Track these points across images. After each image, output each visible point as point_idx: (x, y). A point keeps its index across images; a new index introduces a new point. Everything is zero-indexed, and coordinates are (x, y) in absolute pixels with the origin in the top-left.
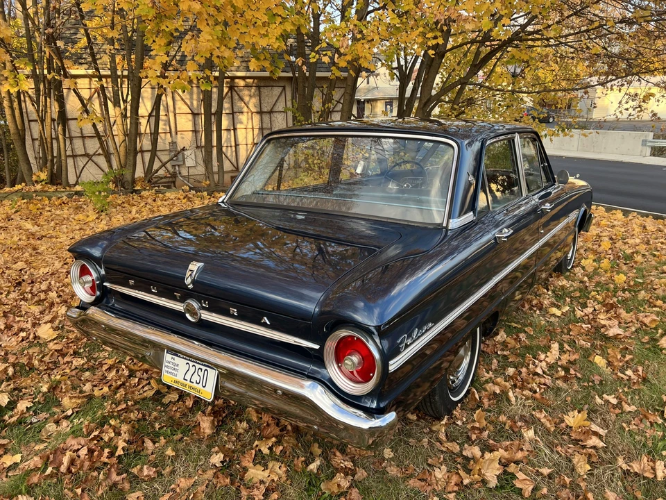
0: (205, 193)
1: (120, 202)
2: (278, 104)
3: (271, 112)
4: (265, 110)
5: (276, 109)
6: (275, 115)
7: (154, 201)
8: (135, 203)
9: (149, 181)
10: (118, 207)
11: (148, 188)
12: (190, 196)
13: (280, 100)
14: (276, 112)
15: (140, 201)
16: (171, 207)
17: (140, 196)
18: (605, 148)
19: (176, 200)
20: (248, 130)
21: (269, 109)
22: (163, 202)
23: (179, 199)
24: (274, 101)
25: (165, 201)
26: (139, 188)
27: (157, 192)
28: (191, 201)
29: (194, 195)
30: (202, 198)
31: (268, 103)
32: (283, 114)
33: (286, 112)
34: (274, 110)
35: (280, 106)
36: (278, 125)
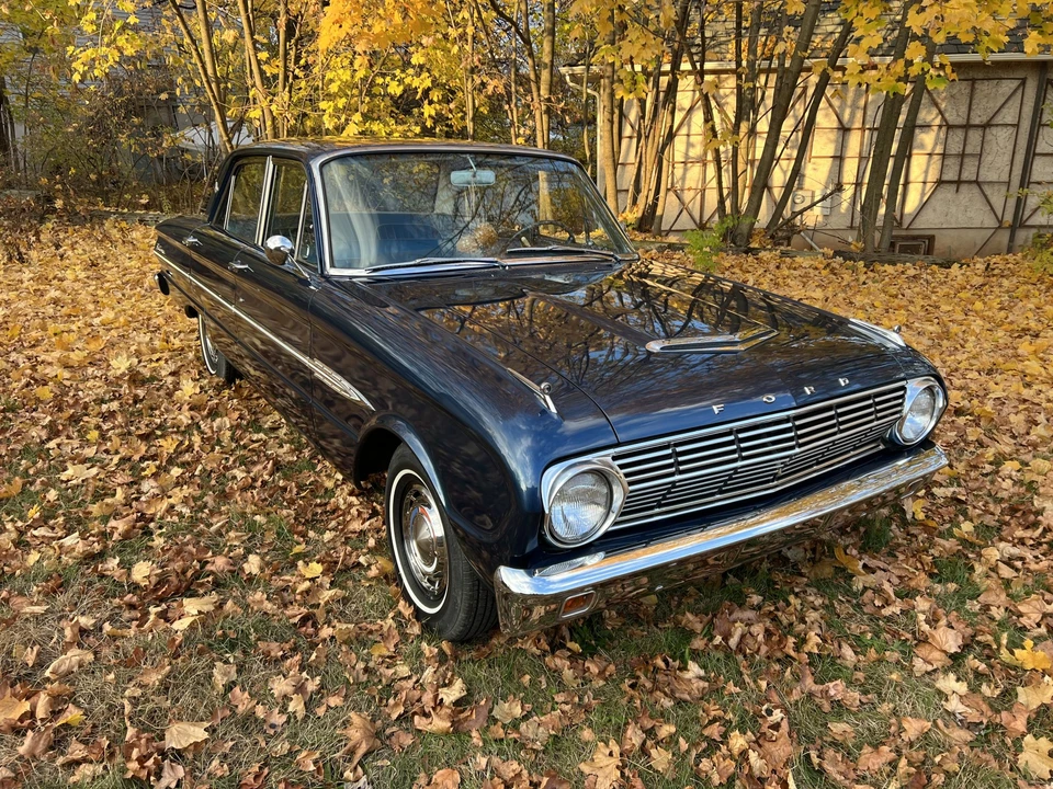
0: (861, 263)
1: (728, 265)
2: (1004, 111)
3: (986, 126)
4: (976, 121)
5: (998, 120)
6: (994, 130)
7: (778, 267)
8: (750, 269)
9: (772, 237)
10: (727, 273)
11: (769, 247)
12: (834, 265)
13: (1010, 102)
14: (997, 125)
15: (756, 266)
16: (804, 280)
17: (757, 259)
19: (811, 271)
20: (950, 162)
21: (985, 119)
22: (792, 271)
23: (816, 268)
24: (999, 105)
25: (795, 269)
26: (757, 246)
27: (784, 254)
28: (835, 274)
29: (841, 265)
30: (854, 270)
31: (985, 110)
32: (1011, 130)
33: (1017, 126)
34: (995, 122)
35: (1009, 116)
36: (995, 149)
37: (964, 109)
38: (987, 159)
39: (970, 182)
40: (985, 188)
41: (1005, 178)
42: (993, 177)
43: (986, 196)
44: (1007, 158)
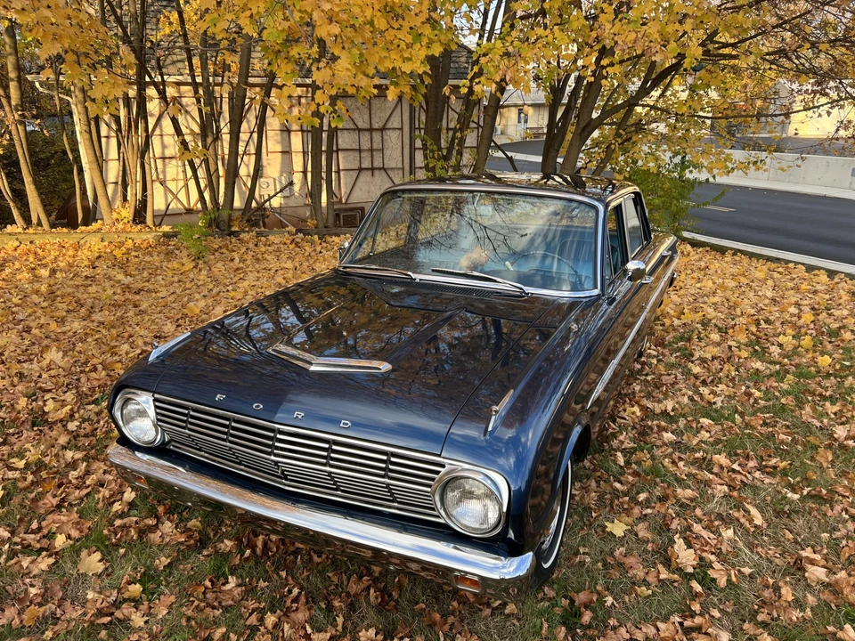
0: (316, 237)
1: (216, 247)
2: (392, 119)
3: (383, 129)
4: (376, 126)
5: (389, 125)
6: (388, 132)
7: (256, 245)
8: (235, 248)
9: (248, 221)
10: (217, 254)
11: (247, 229)
12: (298, 240)
13: (395, 113)
14: (389, 129)
15: (239, 245)
16: (278, 254)
17: (239, 240)
18: (804, 178)
19: (282, 246)
20: (363, 155)
21: (381, 125)
22: (268, 248)
23: (285, 244)
24: (388, 114)
25: (269, 246)
26: (237, 229)
27: (259, 234)
28: (299, 247)
29: (302, 240)
30: (312, 243)
31: (380, 117)
32: (398, 132)
33: (401, 129)
34: (388, 126)
35: (395, 122)
36: (391, 145)
37: (367, 117)
38: (387, 152)
39: (379, 169)
40: (389, 172)
41: (400, 165)
42: (393, 165)
43: (391, 178)
44: (399, 151)
